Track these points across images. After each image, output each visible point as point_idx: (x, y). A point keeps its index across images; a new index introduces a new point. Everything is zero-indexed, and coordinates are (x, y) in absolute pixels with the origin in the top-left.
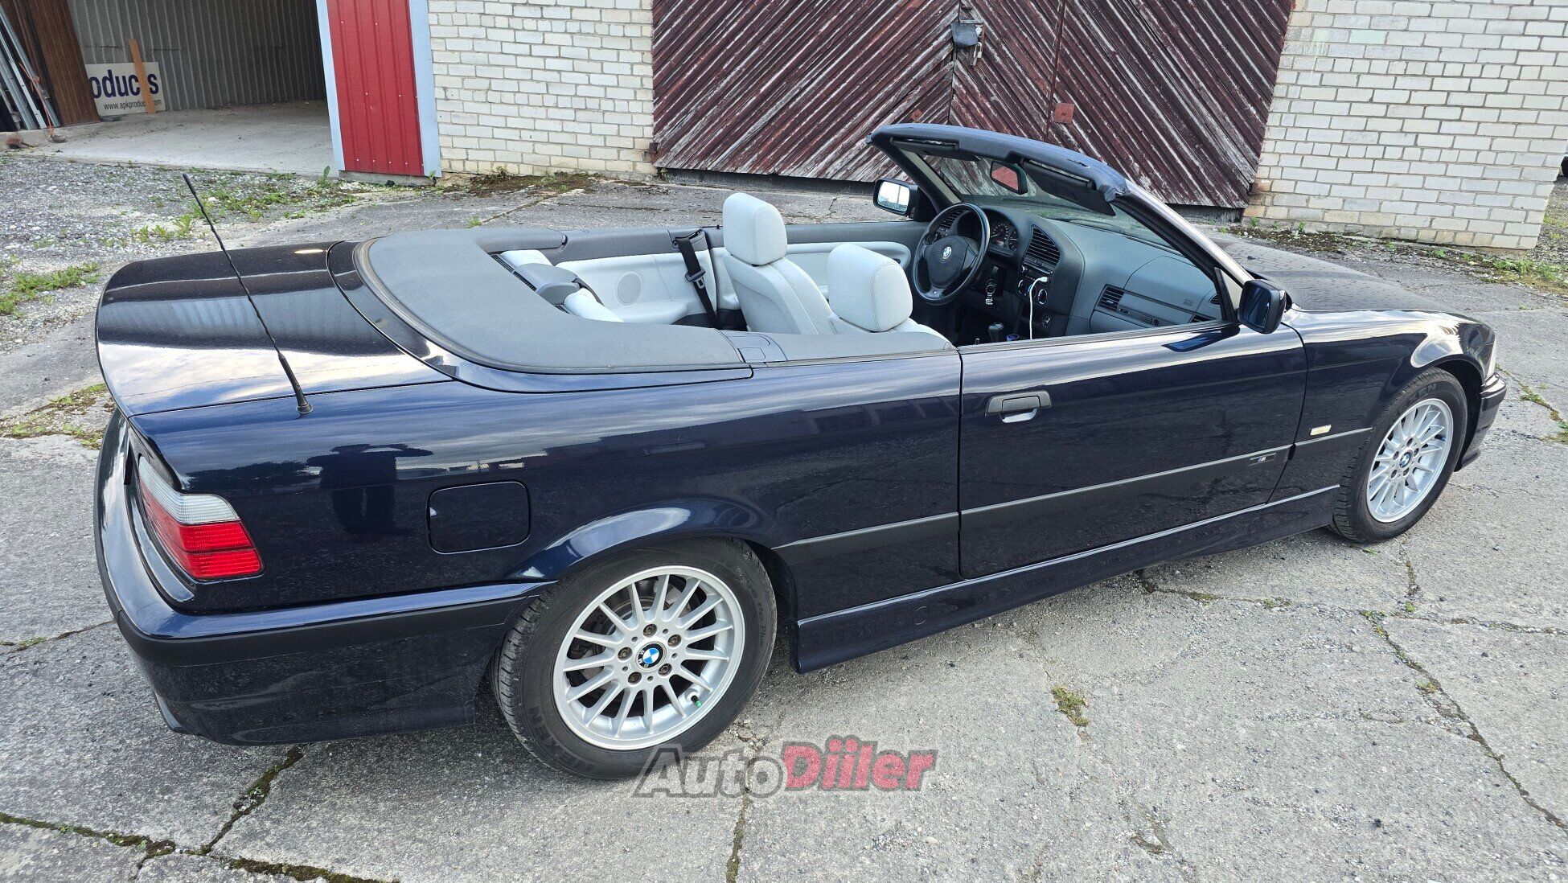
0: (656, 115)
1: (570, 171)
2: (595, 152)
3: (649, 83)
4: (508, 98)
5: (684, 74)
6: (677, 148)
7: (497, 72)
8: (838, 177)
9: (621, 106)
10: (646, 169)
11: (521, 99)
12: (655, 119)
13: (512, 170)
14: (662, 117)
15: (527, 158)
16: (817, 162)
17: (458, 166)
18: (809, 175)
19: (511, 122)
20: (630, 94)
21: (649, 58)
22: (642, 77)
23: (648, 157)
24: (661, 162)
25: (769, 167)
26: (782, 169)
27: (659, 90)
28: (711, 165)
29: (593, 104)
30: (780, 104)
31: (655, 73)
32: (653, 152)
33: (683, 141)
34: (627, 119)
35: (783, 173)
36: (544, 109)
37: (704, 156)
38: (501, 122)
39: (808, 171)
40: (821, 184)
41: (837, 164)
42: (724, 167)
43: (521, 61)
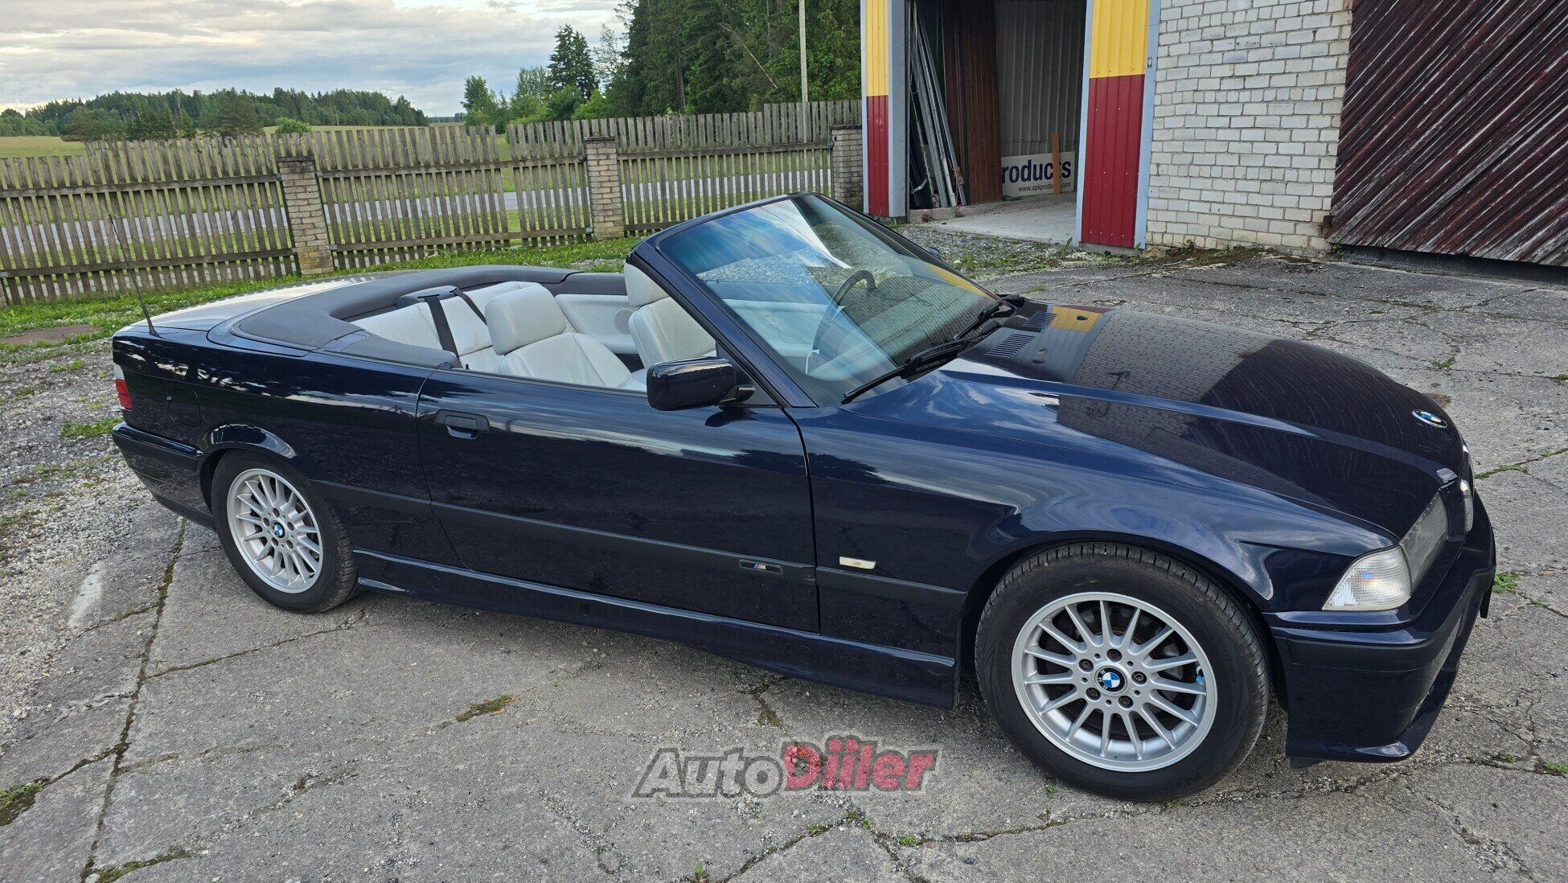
0: (1336, 185)
1: (1248, 245)
2: (1275, 226)
3: (1334, 150)
4: (1206, 172)
5: (1372, 137)
6: (1353, 222)
7: (1199, 147)
8: (1548, 262)
9: (1305, 176)
10: (1319, 243)
11: (1216, 172)
12: (1335, 189)
13: (1199, 243)
14: (1342, 187)
15: (1213, 232)
16: (1522, 240)
17: (1158, 239)
18: (1508, 258)
19: (1206, 196)
20: (1314, 162)
21: (1337, 122)
22: (1328, 143)
23: (1325, 231)
24: (1335, 237)
25: (1458, 246)
26: (1474, 249)
27: (1343, 155)
28: (1387, 241)
29: (1277, 174)
30: (1480, 168)
31: (1340, 138)
32: (1328, 225)
33: (1361, 214)
34: (1307, 190)
35: (1476, 253)
36: (1233, 182)
37: (1383, 231)
38: (1195, 195)
39: (1508, 252)
40: (1523, 269)
41: (1550, 245)
42: (1403, 245)
43: (1222, 134)
